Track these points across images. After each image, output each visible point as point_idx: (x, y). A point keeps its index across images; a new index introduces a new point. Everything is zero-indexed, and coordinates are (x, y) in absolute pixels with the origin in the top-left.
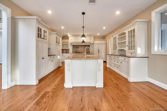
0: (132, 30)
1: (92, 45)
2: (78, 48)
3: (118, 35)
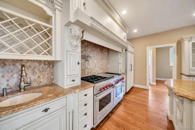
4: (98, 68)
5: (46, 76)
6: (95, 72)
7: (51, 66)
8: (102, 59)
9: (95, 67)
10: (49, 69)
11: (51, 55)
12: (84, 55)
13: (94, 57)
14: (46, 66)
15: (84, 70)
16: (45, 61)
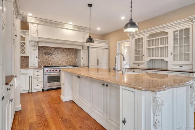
0: (183, 30)
1: (85, 50)
2: (52, 54)
3: (148, 35)
4: (63, 61)
5: (25, 63)
6: (59, 64)
7: (27, 59)
8: (67, 55)
9: (59, 61)
10: (26, 60)
11: (25, 53)
12: (49, 52)
13: (59, 53)
14: (25, 59)
15: (49, 62)
16: (24, 56)
